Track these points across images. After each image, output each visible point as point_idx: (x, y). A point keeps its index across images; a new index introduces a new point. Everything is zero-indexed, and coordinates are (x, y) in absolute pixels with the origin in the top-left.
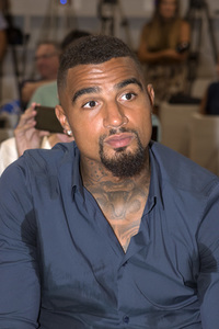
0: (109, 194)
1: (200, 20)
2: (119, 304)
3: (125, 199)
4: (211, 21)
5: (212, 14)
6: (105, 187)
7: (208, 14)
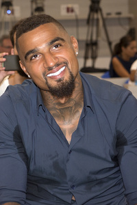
0: (60, 110)
1: (98, 20)
3: (71, 111)
4: (104, 20)
5: (105, 16)
6: (57, 106)
7: (102, 15)
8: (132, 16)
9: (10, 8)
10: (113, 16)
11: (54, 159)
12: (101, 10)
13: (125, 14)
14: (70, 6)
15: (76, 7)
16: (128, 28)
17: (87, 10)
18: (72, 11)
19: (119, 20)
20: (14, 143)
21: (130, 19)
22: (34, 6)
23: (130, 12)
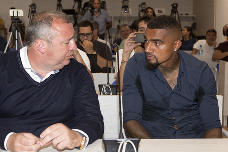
2: (170, 108)
4: (179, 17)
5: (180, 15)
7: (178, 15)
8: (194, 16)
9: (127, 9)
10: (184, 15)
11: (163, 97)
12: (178, 12)
13: (191, 15)
14: (160, 9)
15: (163, 10)
16: (192, 22)
17: (170, 12)
18: (161, 12)
19: (187, 18)
20: (135, 86)
21: (193, 18)
22: (141, 9)
23: (194, 14)
